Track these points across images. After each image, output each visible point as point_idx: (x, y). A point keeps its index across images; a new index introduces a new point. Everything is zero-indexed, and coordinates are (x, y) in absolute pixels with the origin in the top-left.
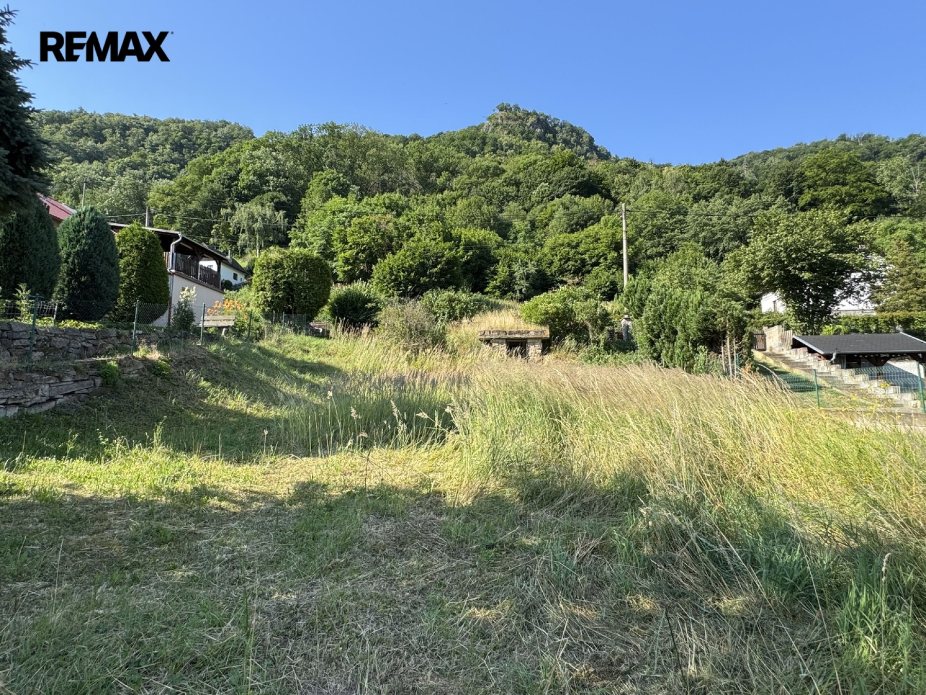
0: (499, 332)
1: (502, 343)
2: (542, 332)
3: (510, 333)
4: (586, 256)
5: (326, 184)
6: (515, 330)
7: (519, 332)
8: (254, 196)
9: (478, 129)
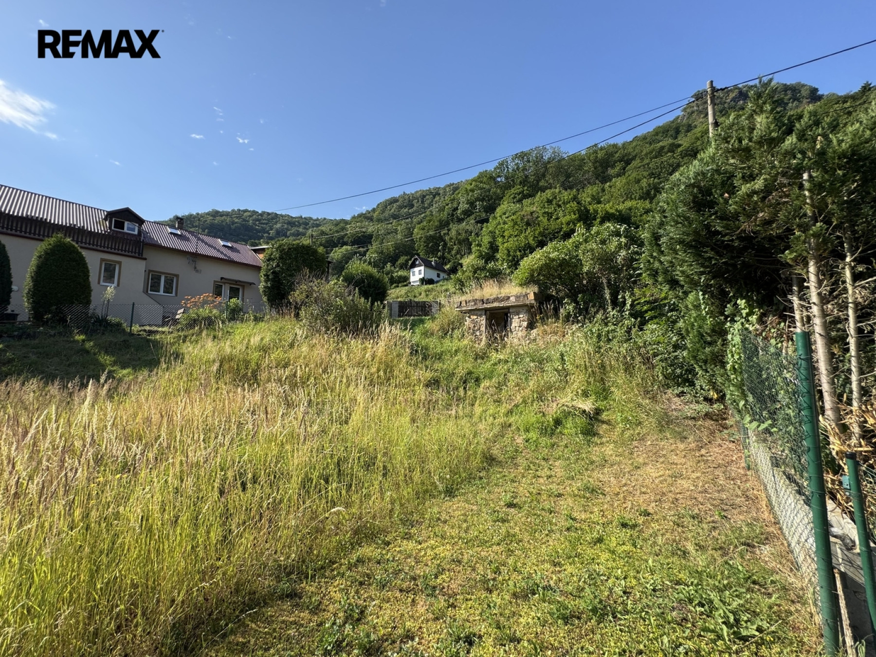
2: (526, 295)
3: (488, 301)
5: (514, 198)
7: (497, 299)
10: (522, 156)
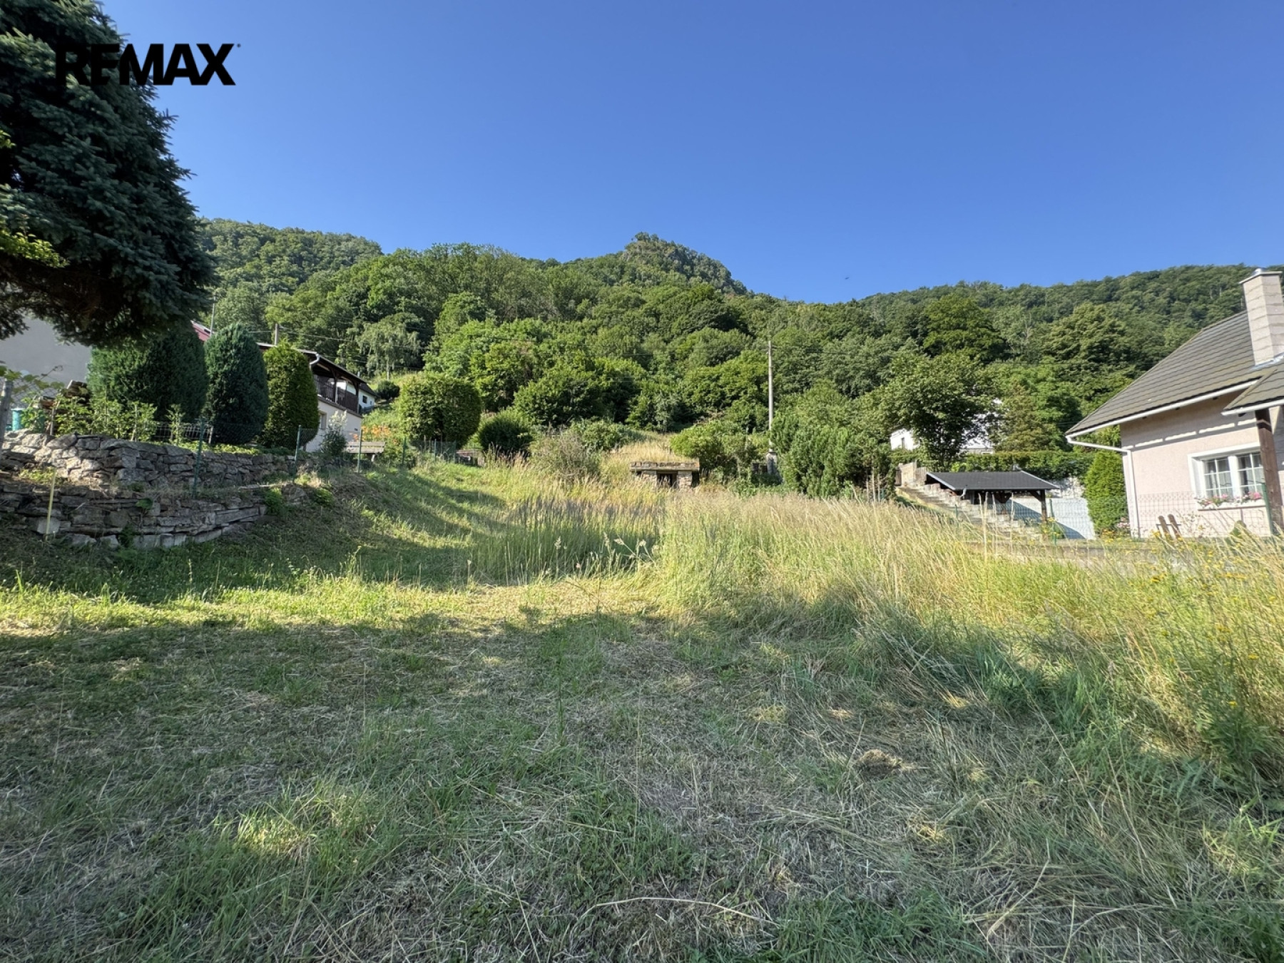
0: (650, 463)
1: (653, 475)
3: (662, 465)
4: (726, 389)
5: (462, 307)
6: (666, 462)
7: (669, 464)
8: (383, 316)
9: (616, 257)
10: (467, 249)
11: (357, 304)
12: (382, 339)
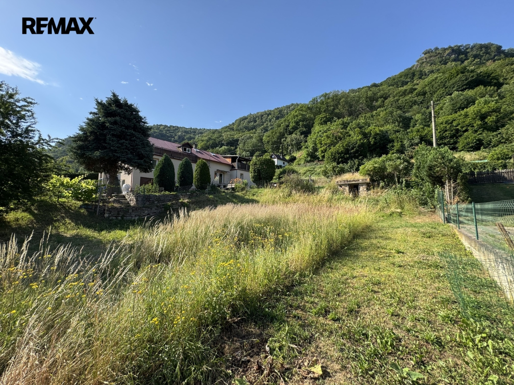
0: (344, 181)
1: (346, 186)
2: (366, 179)
3: (350, 181)
5: (321, 120)
9: (411, 69)
10: (325, 95)
11: (286, 129)
12: (292, 140)
